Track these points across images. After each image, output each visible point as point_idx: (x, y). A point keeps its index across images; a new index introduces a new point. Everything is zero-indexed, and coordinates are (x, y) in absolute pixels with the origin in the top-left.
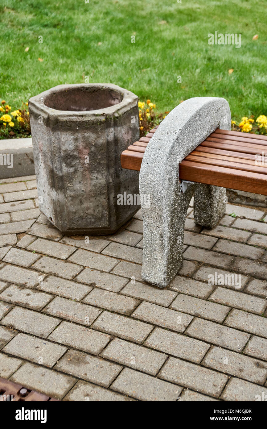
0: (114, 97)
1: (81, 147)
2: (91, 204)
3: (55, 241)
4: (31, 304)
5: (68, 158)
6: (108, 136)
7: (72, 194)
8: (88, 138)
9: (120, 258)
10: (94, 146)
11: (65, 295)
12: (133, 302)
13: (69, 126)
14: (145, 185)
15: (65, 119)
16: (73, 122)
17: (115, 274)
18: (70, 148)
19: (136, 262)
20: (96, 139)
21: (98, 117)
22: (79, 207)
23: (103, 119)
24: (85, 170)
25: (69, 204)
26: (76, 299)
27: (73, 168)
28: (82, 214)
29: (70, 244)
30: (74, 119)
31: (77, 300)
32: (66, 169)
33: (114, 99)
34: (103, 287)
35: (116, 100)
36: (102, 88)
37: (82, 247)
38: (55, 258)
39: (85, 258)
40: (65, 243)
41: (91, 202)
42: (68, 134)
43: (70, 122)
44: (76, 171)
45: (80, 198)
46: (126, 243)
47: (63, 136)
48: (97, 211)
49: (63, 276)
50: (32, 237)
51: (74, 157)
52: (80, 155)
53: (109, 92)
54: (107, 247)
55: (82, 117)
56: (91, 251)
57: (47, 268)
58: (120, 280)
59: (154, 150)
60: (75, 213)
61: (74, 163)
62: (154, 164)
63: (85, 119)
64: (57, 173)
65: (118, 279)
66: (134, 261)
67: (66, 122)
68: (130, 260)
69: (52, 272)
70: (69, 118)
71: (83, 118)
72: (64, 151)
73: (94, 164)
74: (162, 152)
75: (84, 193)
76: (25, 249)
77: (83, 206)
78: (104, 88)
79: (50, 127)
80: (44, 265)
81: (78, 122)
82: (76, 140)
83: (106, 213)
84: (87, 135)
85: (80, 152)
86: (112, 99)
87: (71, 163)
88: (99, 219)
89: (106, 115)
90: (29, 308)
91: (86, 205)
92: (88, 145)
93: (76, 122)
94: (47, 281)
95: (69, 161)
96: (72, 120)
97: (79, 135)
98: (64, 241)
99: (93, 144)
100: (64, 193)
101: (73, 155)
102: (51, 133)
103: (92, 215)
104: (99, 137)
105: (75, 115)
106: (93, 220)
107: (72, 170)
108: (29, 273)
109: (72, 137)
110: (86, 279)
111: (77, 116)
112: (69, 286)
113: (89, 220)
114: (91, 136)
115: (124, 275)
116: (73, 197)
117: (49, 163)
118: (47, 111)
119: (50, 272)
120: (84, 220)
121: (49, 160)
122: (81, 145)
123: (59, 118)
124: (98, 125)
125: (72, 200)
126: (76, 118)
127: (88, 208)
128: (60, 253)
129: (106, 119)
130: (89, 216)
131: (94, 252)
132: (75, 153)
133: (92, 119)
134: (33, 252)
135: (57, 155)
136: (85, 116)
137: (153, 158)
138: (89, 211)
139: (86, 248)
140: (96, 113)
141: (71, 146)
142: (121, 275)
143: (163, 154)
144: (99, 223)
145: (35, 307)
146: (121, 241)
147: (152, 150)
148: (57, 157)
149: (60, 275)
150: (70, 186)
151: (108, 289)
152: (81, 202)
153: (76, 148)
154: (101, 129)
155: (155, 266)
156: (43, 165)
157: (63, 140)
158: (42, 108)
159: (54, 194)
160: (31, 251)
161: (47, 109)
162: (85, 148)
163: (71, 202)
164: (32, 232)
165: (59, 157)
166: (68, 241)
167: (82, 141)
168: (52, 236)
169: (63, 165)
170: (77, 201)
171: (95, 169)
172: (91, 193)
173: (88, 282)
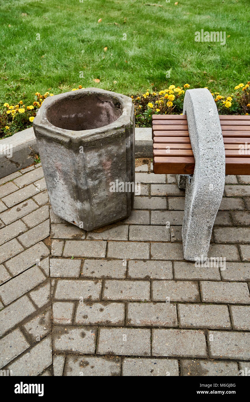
0: (103, 101)
1: (104, 161)
2: (113, 203)
3: (82, 240)
4: (111, 320)
5: (93, 173)
6: (126, 144)
7: (98, 201)
8: (111, 151)
9: (148, 240)
10: (116, 156)
11: (133, 298)
12: (193, 286)
13: (93, 145)
14: (204, 194)
15: (89, 139)
16: (97, 140)
17: (156, 259)
18: (95, 164)
19: (163, 240)
20: (118, 150)
21: (119, 130)
22: (104, 209)
23: (123, 130)
24: (108, 179)
25: (95, 210)
26: (145, 300)
27: (98, 180)
28: (106, 214)
29: (97, 238)
30: (97, 137)
31: (147, 300)
32: (92, 182)
33: (103, 103)
34: (158, 277)
35: (105, 103)
36: (88, 94)
37: (109, 239)
38: (95, 258)
39: (121, 250)
40: (92, 239)
41: (113, 202)
42: (92, 152)
43: (94, 141)
44: (100, 182)
45: (104, 202)
46: (142, 223)
47: (89, 155)
48: (118, 207)
49: (117, 277)
50: (60, 241)
51: (99, 171)
52: (104, 168)
53: (97, 96)
54: (129, 232)
55: (104, 133)
56: (119, 241)
57: (96, 272)
58: (165, 264)
59: (209, 160)
60: (100, 215)
61: (98, 176)
62: (213, 175)
63: (108, 135)
64: (83, 188)
65: (162, 264)
66: (161, 240)
67: (91, 142)
68: (158, 240)
69: (104, 276)
70: (92, 137)
71: (106, 134)
72: (89, 168)
73: (115, 171)
74: (219, 162)
75: (107, 197)
76: (62, 257)
77: (106, 207)
78: (90, 93)
79: (72, 149)
80: (92, 270)
81: (101, 139)
82: (100, 156)
83: (125, 206)
84: (109, 148)
85: (104, 165)
86: (100, 103)
87: (96, 177)
88: (120, 212)
89: (126, 126)
90: (112, 325)
91: (108, 206)
92: (111, 156)
93: (100, 139)
94: (107, 288)
95: (94, 175)
96: (96, 139)
97: (103, 151)
98: (90, 237)
99: (116, 155)
100: (90, 202)
101: (98, 169)
102: (75, 155)
103: (114, 212)
104: (120, 147)
105: (97, 133)
106: (114, 215)
107: (97, 182)
108: (84, 283)
109: (96, 154)
110: (139, 274)
111: (100, 133)
112: (128, 286)
113: (111, 216)
114: (113, 148)
115: (164, 258)
116: (98, 204)
117: (74, 181)
118: (66, 134)
119: (102, 277)
120: (107, 217)
121: (72, 178)
122: (104, 159)
123: (83, 140)
124: (119, 137)
125: (97, 206)
126: (99, 135)
127: (110, 208)
128: (97, 252)
129: (126, 130)
130: (111, 213)
131: (122, 241)
132: (100, 167)
133: (114, 133)
134: (72, 258)
135: (82, 173)
136: (107, 131)
137: (212, 169)
138: (112, 209)
139: (113, 239)
140: (117, 127)
141: (95, 163)
142: (162, 259)
143: (221, 164)
144: (119, 216)
145: (118, 323)
146: (137, 223)
147: (207, 161)
148: (82, 175)
149: (113, 277)
150: (95, 196)
151: (163, 278)
152: (105, 205)
153: (101, 163)
154: (122, 141)
155: (199, 249)
156: (62, 181)
157: (88, 159)
158: (57, 131)
159: (79, 205)
160: (70, 257)
161: (65, 132)
162: (108, 160)
163: (97, 208)
164: (56, 235)
165: (84, 174)
166: (95, 236)
167: (105, 155)
168: (77, 235)
169: (88, 180)
170: (102, 205)
171: (117, 176)
172: (113, 195)
173: (143, 277)
